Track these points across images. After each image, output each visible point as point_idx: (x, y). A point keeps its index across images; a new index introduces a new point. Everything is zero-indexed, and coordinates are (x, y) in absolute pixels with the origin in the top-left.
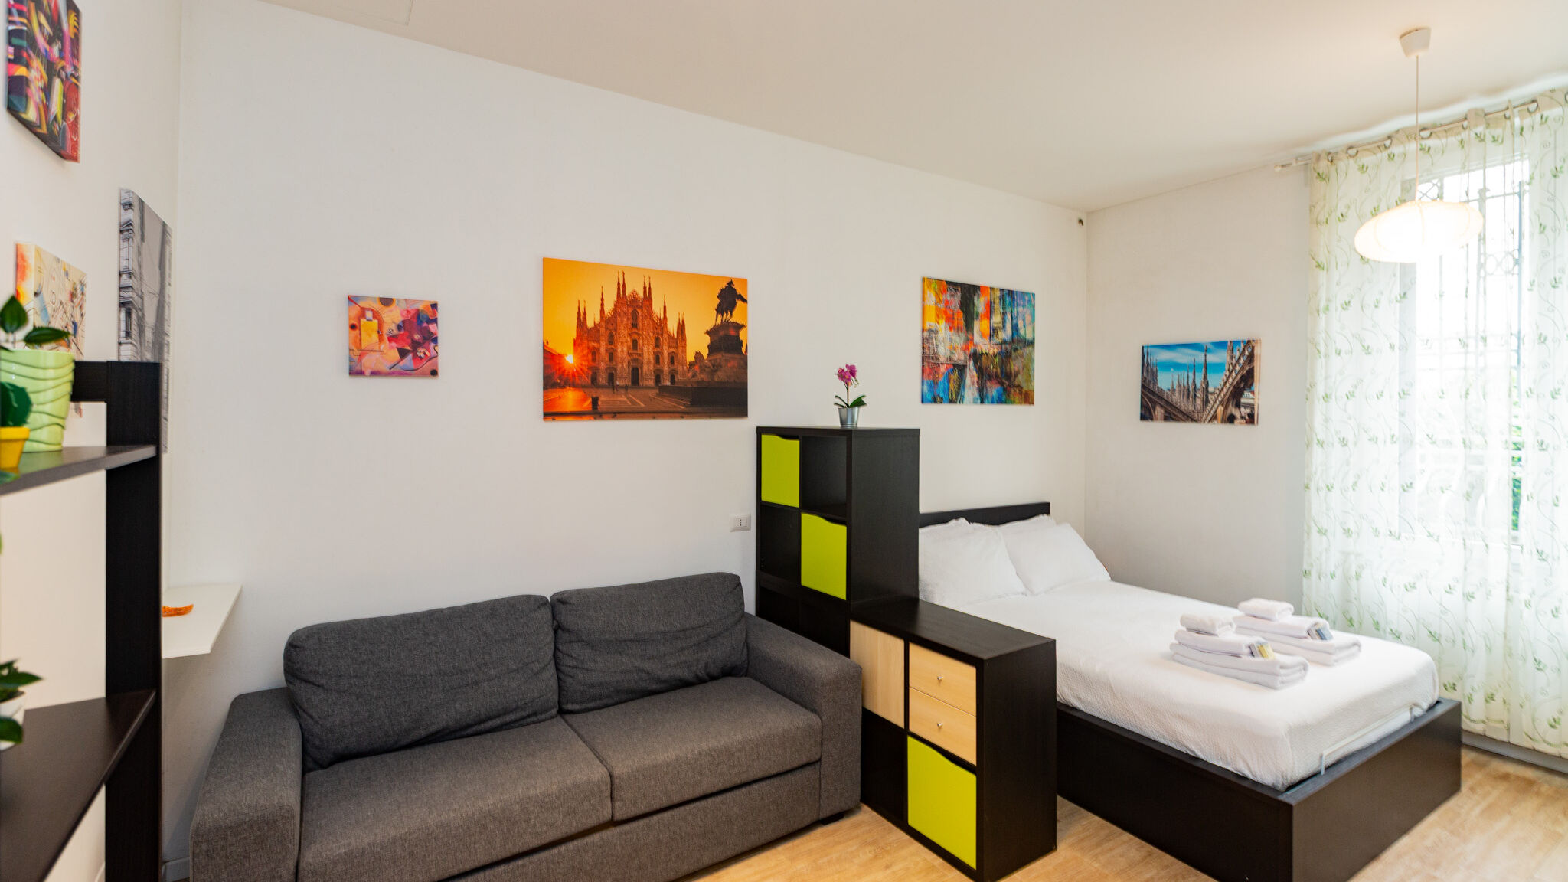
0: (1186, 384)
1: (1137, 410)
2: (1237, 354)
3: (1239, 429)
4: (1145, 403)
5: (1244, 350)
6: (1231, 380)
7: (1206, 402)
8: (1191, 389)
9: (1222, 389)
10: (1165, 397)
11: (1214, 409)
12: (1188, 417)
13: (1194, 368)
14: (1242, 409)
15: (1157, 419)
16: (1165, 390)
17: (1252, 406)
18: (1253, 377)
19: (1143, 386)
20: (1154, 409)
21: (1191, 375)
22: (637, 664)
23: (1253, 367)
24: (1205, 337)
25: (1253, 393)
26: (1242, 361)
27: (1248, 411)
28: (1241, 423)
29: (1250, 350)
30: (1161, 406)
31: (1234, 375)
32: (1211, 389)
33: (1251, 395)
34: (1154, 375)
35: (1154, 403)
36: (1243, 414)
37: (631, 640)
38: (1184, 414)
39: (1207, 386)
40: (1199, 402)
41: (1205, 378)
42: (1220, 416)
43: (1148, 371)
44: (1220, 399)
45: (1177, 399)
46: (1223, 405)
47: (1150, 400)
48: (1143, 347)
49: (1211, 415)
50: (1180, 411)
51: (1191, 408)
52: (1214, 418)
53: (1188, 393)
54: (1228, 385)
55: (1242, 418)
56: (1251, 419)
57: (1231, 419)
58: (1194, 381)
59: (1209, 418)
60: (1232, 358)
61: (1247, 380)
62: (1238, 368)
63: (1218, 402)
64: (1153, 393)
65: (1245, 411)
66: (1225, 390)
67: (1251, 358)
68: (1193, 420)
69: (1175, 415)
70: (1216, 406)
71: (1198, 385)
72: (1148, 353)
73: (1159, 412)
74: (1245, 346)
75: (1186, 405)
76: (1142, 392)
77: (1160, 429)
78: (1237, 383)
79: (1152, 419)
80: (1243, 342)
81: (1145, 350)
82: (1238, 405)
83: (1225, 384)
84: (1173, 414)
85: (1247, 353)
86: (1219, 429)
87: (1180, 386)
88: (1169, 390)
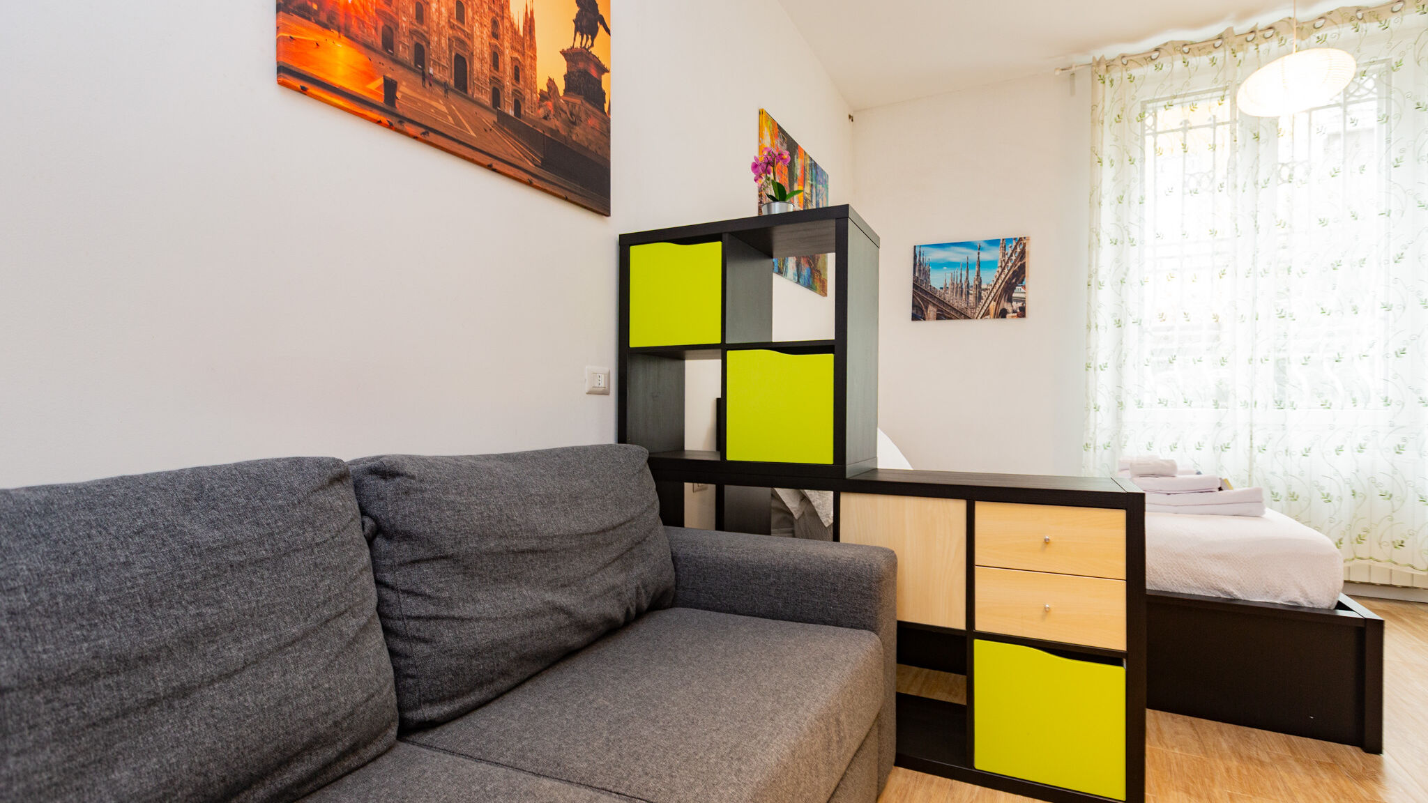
0: (959, 282)
1: (908, 310)
2: (1009, 251)
3: (1011, 322)
4: (917, 304)
5: (1016, 248)
6: (1003, 276)
7: (979, 298)
8: (964, 287)
9: (995, 284)
10: (937, 295)
11: (987, 305)
12: (962, 315)
13: (967, 266)
14: (1014, 303)
15: (929, 319)
16: (938, 288)
17: (1023, 300)
18: (1024, 273)
19: (915, 286)
20: (927, 308)
21: (964, 273)
22: (549, 596)
23: (1025, 263)
24: (978, 234)
25: (1024, 287)
26: (1014, 258)
27: (1020, 304)
28: (1013, 317)
29: (1021, 247)
30: (934, 305)
31: (1006, 271)
32: (984, 286)
33: (1023, 290)
34: (926, 274)
35: (927, 303)
36: (1015, 308)
37: (533, 551)
38: (957, 311)
39: (980, 283)
40: (972, 298)
41: (978, 275)
42: (992, 312)
43: (920, 270)
44: (993, 294)
45: (950, 297)
46: (995, 301)
47: (922, 299)
48: (915, 247)
49: (983, 311)
50: (953, 309)
51: (964, 305)
52: (987, 313)
53: (961, 290)
54: (1000, 281)
55: (1014, 312)
56: (1022, 313)
57: (1003, 314)
58: (967, 279)
59: (980, 316)
60: (1004, 255)
61: (1019, 275)
62: (1010, 264)
63: (990, 298)
64: (926, 293)
65: (1016, 305)
66: (997, 286)
67: (1023, 254)
68: (967, 317)
69: (948, 313)
70: (988, 302)
71: (972, 283)
72: (920, 252)
73: (932, 311)
74: (1017, 244)
75: (959, 303)
76: (914, 292)
77: (932, 327)
78: (1009, 278)
79: (924, 319)
80: (1015, 239)
81: (917, 250)
82: (1010, 300)
83: (998, 279)
84: (946, 312)
85: (1018, 250)
86: (992, 324)
87: (953, 284)
88: (942, 288)
